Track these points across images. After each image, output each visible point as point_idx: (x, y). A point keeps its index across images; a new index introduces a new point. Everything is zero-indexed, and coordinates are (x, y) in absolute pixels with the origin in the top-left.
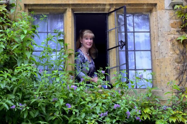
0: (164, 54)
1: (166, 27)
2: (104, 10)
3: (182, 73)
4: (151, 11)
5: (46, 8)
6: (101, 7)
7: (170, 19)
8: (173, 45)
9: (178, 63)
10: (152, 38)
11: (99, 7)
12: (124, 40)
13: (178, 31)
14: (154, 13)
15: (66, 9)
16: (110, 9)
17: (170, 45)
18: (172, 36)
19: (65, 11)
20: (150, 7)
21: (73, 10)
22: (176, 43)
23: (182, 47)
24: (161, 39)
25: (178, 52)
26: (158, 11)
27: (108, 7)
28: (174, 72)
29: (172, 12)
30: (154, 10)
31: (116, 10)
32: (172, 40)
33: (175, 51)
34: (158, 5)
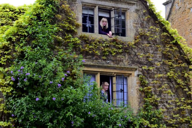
0: (134, 95)
1: (135, 84)
2: (112, 74)
3: (140, 103)
4: (129, 76)
5: (90, 72)
6: (111, 73)
7: (137, 80)
8: (137, 91)
9: (139, 99)
10: (129, 88)
11: (110, 73)
12: (122, 89)
13: (139, 86)
14: (130, 77)
15: (98, 73)
16: (114, 74)
17: (136, 91)
18: (137, 88)
19: (97, 74)
20: (129, 75)
21: (100, 74)
22: (138, 91)
23: (140, 93)
24: (133, 89)
25: (139, 94)
26: (132, 77)
27: (113, 74)
28: (137, 102)
29: (137, 77)
30: (130, 76)
31: (116, 76)
32: (137, 89)
33: (138, 94)
34: (132, 74)
